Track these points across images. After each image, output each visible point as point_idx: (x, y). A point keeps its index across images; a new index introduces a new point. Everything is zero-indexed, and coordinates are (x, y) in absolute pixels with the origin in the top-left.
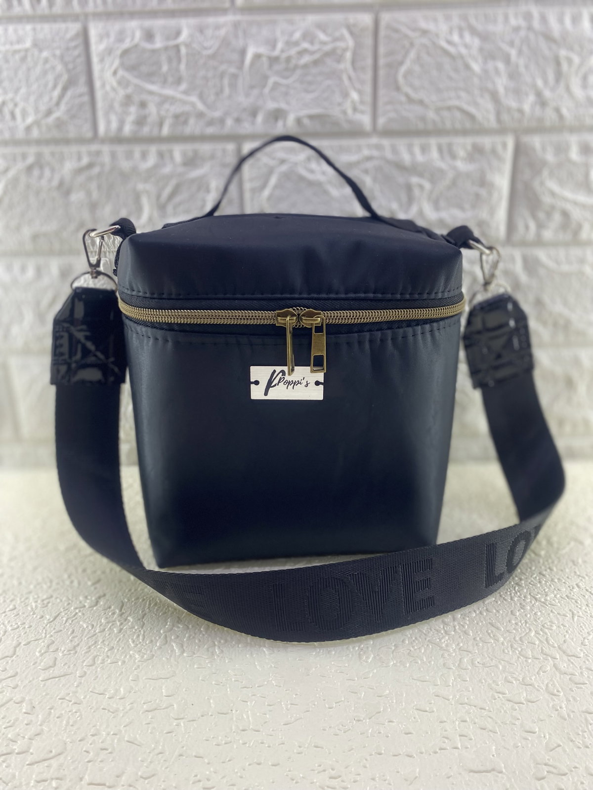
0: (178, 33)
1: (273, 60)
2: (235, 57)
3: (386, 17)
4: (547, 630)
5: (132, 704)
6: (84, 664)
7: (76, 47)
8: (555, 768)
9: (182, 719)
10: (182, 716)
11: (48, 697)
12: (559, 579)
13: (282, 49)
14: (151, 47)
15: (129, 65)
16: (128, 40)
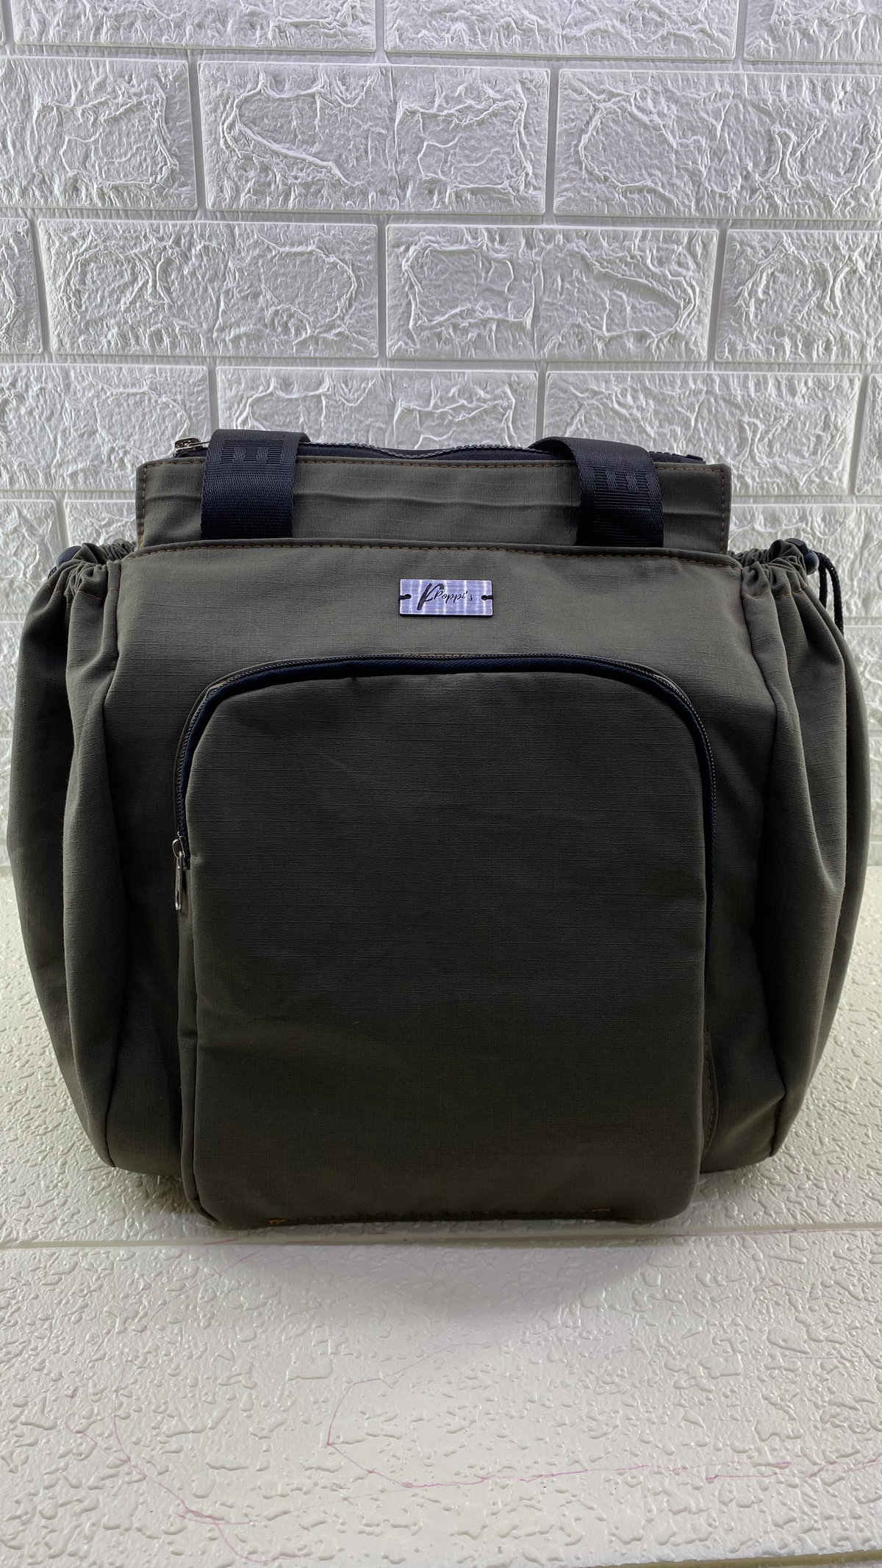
0: (320, 383)
1: (425, 416)
2: (384, 410)
3: (552, 374)
7: (199, 392)
13: (436, 404)
14: (288, 397)
15: (260, 415)
16: (261, 388)
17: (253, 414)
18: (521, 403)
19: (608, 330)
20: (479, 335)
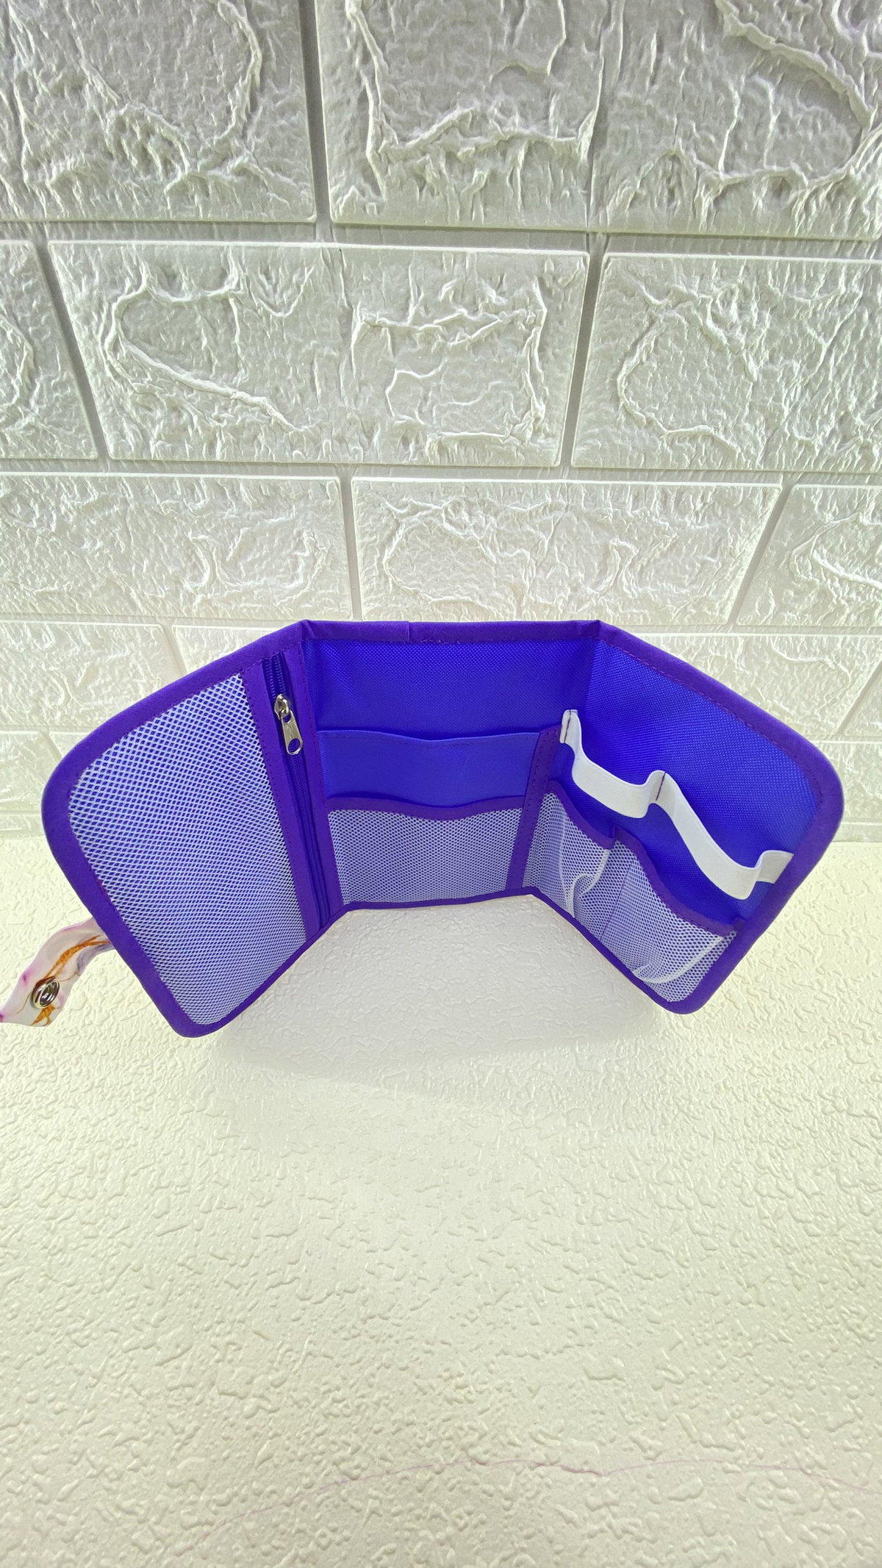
0: (223, 275)
1: (401, 337)
2: (333, 325)
3: (614, 259)
4: (685, 1162)
5: (256, 1274)
6: (201, 1208)
8: (674, 1374)
9: (308, 1299)
10: (308, 1294)
11: (166, 1263)
12: (706, 1072)
13: (417, 314)
14: (175, 300)
15: (136, 333)
16: (128, 284)
17: (126, 330)
18: (556, 314)
19: (728, 168)
20: (493, 175)
